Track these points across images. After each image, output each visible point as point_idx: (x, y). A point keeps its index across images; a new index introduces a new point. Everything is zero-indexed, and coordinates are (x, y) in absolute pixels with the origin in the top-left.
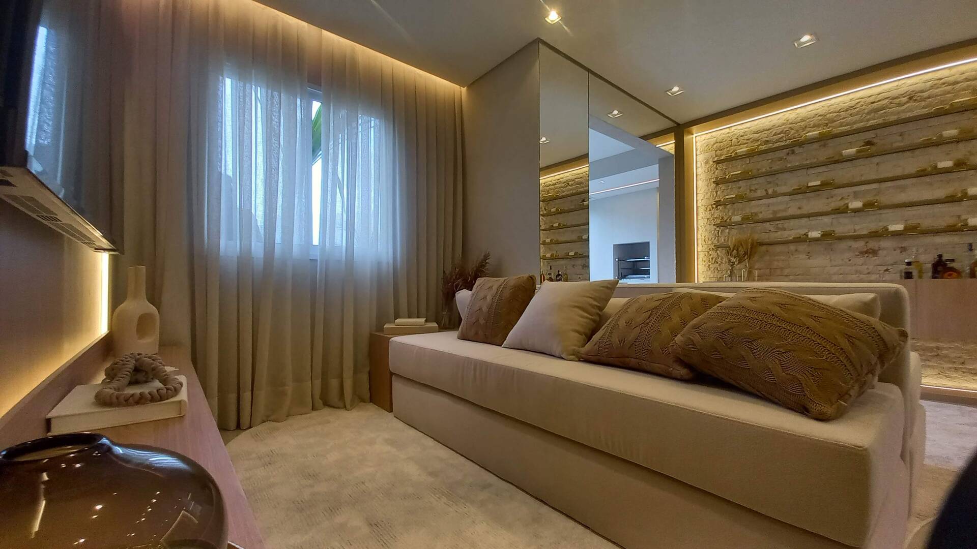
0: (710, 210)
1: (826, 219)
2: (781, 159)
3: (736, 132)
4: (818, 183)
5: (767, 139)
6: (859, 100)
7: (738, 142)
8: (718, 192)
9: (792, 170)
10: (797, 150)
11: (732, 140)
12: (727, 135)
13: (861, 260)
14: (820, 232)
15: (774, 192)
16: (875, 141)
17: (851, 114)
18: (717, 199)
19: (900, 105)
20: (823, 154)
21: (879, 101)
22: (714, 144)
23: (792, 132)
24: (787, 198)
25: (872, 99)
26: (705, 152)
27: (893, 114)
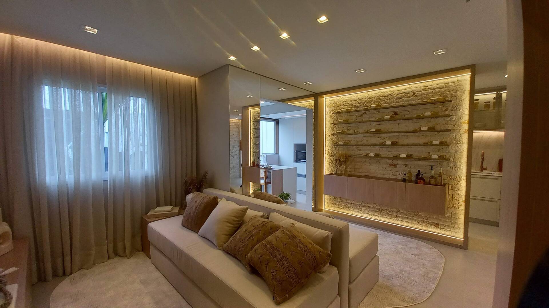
0: (331, 137)
1: (377, 148)
2: (361, 116)
3: (343, 99)
4: (374, 130)
5: (355, 105)
6: (393, 92)
7: (344, 104)
8: (335, 128)
9: (364, 122)
10: (367, 112)
11: (341, 103)
12: (339, 100)
13: (390, 168)
14: (374, 154)
15: (357, 131)
16: (398, 113)
17: (390, 98)
18: (334, 132)
19: (409, 97)
20: (378, 116)
21: (401, 94)
22: (333, 104)
23: (366, 103)
24: (362, 135)
25: (398, 92)
26: (330, 107)
27: (406, 101)
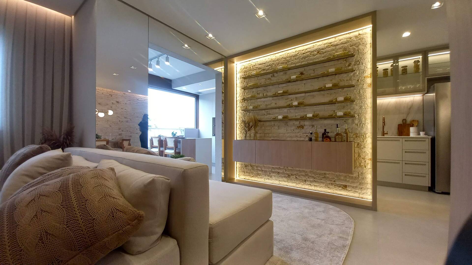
0: (242, 103)
1: (286, 110)
2: (269, 79)
3: (252, 63)
4: (282, 92)
5: (264, 68)
6: (299, 52)
7: (253, 69)
8: (245, 94)
9: (273, 84)
10: (275, 74)
11: (250, 68)
12: (249, 65)
13: (298, 131)
14: (282, 116)
15: (266, 95)
16: (304, 72)
17: (296, 59)
18: (244, 97)
19: (314, 55)
20: (285, 78)
21: (306, 53)
22: (244, 69)
23: (274, 65)
24: (271, 98)
25: (304, 52)
26: (241, 71)
27: (311, 60)
